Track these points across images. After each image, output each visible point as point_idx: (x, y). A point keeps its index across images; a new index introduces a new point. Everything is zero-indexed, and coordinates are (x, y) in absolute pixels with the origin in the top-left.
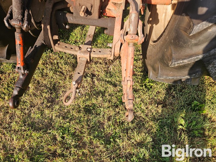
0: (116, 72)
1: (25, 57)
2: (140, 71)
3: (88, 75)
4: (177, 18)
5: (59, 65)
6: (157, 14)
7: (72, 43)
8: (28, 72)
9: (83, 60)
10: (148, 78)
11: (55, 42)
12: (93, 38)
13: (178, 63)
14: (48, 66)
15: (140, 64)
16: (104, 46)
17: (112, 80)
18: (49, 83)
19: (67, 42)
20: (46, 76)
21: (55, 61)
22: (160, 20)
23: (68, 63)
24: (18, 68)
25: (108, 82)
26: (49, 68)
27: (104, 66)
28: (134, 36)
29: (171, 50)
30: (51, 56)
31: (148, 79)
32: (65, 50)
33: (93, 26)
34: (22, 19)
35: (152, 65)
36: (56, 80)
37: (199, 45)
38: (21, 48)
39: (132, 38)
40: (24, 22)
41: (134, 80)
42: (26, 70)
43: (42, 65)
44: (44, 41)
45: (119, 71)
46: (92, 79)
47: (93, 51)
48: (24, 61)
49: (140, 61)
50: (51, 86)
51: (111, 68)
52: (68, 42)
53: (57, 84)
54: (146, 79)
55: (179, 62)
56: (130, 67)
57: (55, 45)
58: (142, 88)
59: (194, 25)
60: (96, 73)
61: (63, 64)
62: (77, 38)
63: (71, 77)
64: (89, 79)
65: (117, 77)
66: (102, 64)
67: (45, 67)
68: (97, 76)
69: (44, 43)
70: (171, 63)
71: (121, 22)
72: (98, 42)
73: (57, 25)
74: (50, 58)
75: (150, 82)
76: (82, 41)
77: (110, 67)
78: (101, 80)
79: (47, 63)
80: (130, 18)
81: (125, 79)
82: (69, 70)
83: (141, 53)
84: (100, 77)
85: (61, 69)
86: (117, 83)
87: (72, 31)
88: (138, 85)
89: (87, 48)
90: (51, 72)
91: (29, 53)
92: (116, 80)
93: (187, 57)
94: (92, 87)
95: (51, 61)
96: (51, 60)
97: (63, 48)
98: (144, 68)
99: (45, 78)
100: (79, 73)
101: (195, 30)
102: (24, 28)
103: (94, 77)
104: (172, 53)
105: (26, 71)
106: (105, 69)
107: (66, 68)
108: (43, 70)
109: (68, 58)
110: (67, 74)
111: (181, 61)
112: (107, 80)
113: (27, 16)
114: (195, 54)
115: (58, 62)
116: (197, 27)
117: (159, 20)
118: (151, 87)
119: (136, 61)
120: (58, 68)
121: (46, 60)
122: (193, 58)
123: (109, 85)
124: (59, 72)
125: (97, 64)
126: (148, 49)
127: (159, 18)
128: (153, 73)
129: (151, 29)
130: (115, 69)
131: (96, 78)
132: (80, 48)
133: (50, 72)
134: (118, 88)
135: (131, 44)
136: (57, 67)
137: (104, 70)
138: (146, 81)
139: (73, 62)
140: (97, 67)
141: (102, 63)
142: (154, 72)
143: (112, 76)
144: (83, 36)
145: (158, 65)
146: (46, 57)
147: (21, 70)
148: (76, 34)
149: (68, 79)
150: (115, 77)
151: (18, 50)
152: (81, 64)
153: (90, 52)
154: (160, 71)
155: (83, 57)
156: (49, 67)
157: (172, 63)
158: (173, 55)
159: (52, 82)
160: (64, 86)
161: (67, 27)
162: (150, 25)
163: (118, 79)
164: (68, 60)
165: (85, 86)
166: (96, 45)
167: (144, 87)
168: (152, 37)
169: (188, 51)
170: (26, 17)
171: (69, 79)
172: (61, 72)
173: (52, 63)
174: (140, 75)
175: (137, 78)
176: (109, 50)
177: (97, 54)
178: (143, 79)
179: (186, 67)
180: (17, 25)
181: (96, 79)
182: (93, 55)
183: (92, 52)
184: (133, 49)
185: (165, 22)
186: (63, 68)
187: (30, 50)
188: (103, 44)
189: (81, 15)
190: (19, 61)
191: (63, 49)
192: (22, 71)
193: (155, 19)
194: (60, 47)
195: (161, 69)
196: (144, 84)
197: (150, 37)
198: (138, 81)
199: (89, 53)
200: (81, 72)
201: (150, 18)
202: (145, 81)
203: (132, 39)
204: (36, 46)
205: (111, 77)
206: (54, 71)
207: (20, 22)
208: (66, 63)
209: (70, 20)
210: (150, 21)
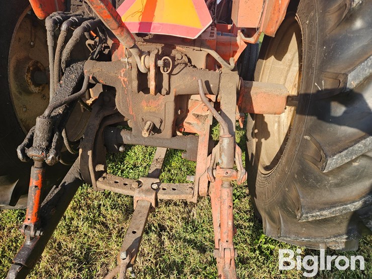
0: (204, 221)
1: (43, 204)
2: (247, 219)
3: (153, 228)
4: (297, 141)
5: (102, 209)
6: (266, 124)
7: (128, 169)
8: (41, 234)
9: (143, 204)
10: (263, 233)
11: (98, 175)
12: (163, 164)
13: (313, 216)
14: (81, 212)
15: (245, 204)
16: (183, 173)
17: (196, 238)
18: (78, 247)
19: (119, 167)
20: (76, 232)
21: (96, 203)
22: (271, 133)
23: (119, 204)
24: (26, 226)
25: (190, 242)
26: (82, 217)
27: (182, 210)
28: (229, 171)
29: (297, 191)
30: (89, 193)
31: (263, 236)
32: (113, 188)
33: (163, 147)
34: (46, 147)
35: (267, 210)
36: (93, 241)
37: (342, 186)
38: (38, 192)
39: (226, 175)
40: (50, 152)
41: (239, 238)
42: (38, 229)
43: (72, 212)
44: (80, 174)
45: (209, 218)
46: (160, 236)
47: (161, 188)
48: (38, 214)
49: (246, 198)
50: (81, 254)
51: (195, 212)
52: (122, 166)
53: (94, 249)
54: (259, 234)
55: (314, 214)
56: (228, 223)
57: (97, 179)
58: (254, 255)
59: (326, 156)
60: (168, 224)
61: (109, 208)
62: (137, 159)
63: (120, 234)
64: (153, 236)
65: (205, 232)
66: (179, 205)
67: (77, 214)
68: (168, 229)
69: (79, 178)
70: (299, 214)
71: (208, 143)
72: (172, 166)
73: (105, 148)
74: (88, 197)
75: (268, 241)
76: (145, 164)
77: (193, 210)
78: (176, 238)
79: (80, 207)
80: (221, 144)
81: (220, 245)
82: (118, 219)
83: (247, 184)
84: (174, 231)
85: (104, 217)
86: (206, 244)
87: (130, 149)
88: (247, 249)
89: (153, 184)
90: (85, 224)
91: (49, 197)
92: (204, 237)
93: (327, 206)
94: (158, 255)
95: (89, 202)
96: (88, 200)
97: (110, 184)
98: (254, 213)
99: (73, 237)
100: (134, 232)
101: (330, 164)
102: (49, 160)
103: (163, 233)
104: (299, 196)
105: (39, 232)
106: (184, 216)
107: (113, 215)
108: (71, 221)
109: (119, 196)
110: (113, 227)
111: (317, 212)
112: (188, 237)
113: (57, 142)
114: (340, 202)
115: (100, 205)
116: (333, 159)
117: (269, 132)
118: (271, 253)
119: (239, 199)
120: (99, 215)
121: (79, 201)
122: (337, 208)
123: (190, 250)
124: (100, 224)
125: (169, 206)
126: (257, 181)
127: (270, 129)
128: (272, 226)
129: (259, 146)
130: (201, 214)
131: (167, 233)
132: (139, 182)
133: (83, 224)
134: (208, 256)
135: (226, 184)
136: (97, 215)
137: (183, 218)
138: (261, 240)
139: (127, 203)
140: (169, 211)
141: (178, 203)
142: (272, 223)
143: (197, 229)
144: (147, 156)
145: (278, 213)
146: (80, 195)
147: (30, 230)
148: (136, 153)
149: (114, 239)
150: (202, 231)
151: (31, 196)
152: (139, 213)
153: (157, 190)
154: (282, 224)
155: (143, 199)
156: (84, 213)
157: (302, 215)
158: (301, 199)
159: (85, 244)
160: (106, 253)
161: (121, 149)
162: (257, 140)
163: (208, 235)
164: (119, 199)
165: (146, 252)
166: (169, 171)
167: (257, 252)
168: (261, 159)
169: (327, 196)
170: (53, 144)
171: (117, 236)
172: (103, 224)
173: (88, 207)
174: (248, 227)
175: (244, 234)
176: (190, 186)
177: (169, 194)
178: (254, 235)
179: (329, 221)
180: (36, 156)
181: (167, 235)
182: (161, 196)
183: (161, 191)
184: (229, 192)
185: (279, 134)
186: (108, 216)
187: (53, 191)
188: (180, 169)
189: (143, 135)
190: (30, 215)
191: (110, 186)
192: (32, 233)
193: (262, 130)
194: (106, 184)
195: (284, 222)
196: (257, 247)
197: (259, 160)
198: (246, 240)
199: (155, 192)
200: (138, 229)
201: (256, 129)
202: (258, 240)
203: (226, 177)
204: (65, 182)
205: (195, 231)
206: (90, 222)
207: (43, 152)
208: (114, 207)
209: (127, 139)
210: (256, 134)
